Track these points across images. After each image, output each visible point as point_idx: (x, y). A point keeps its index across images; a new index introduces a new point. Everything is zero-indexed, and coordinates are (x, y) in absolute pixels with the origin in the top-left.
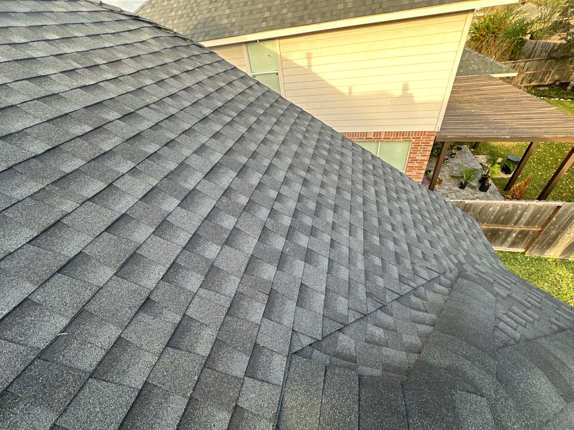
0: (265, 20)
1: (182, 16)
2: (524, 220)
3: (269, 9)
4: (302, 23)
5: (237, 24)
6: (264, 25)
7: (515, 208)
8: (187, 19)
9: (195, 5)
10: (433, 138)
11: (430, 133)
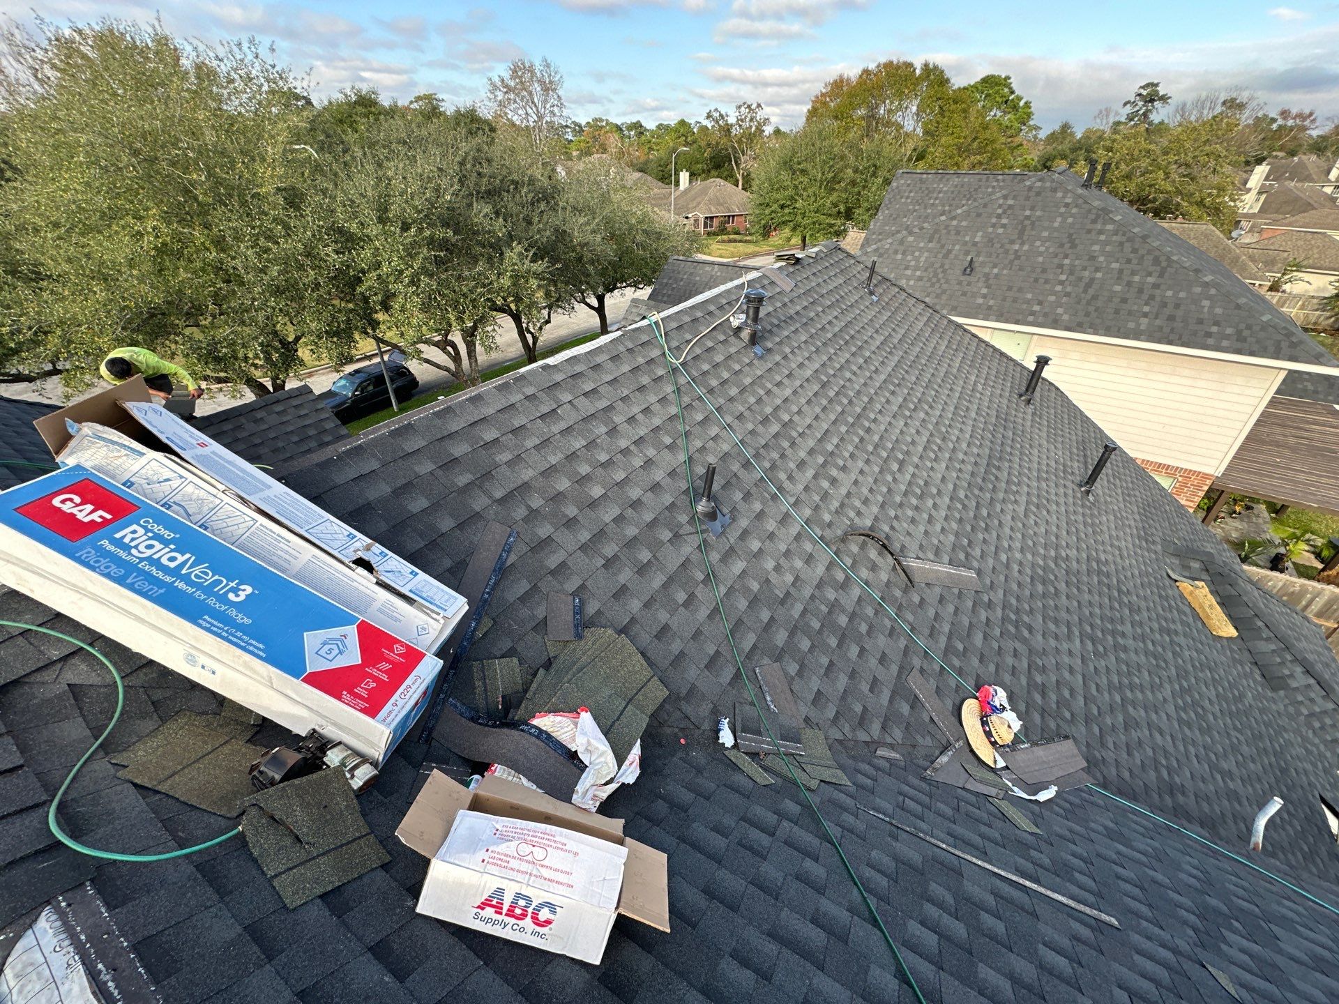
0: (1033, 313)
1: (920, 279)
2: (1315, 608)
3: (1040, 303)
4: (1079, 329)
5: (995, 308)
6: (1031, 318)
7: (1304, 591)
8: (928, 284)
9: (940, 270)
10: (1209, 482)
11: (1206, 476)
